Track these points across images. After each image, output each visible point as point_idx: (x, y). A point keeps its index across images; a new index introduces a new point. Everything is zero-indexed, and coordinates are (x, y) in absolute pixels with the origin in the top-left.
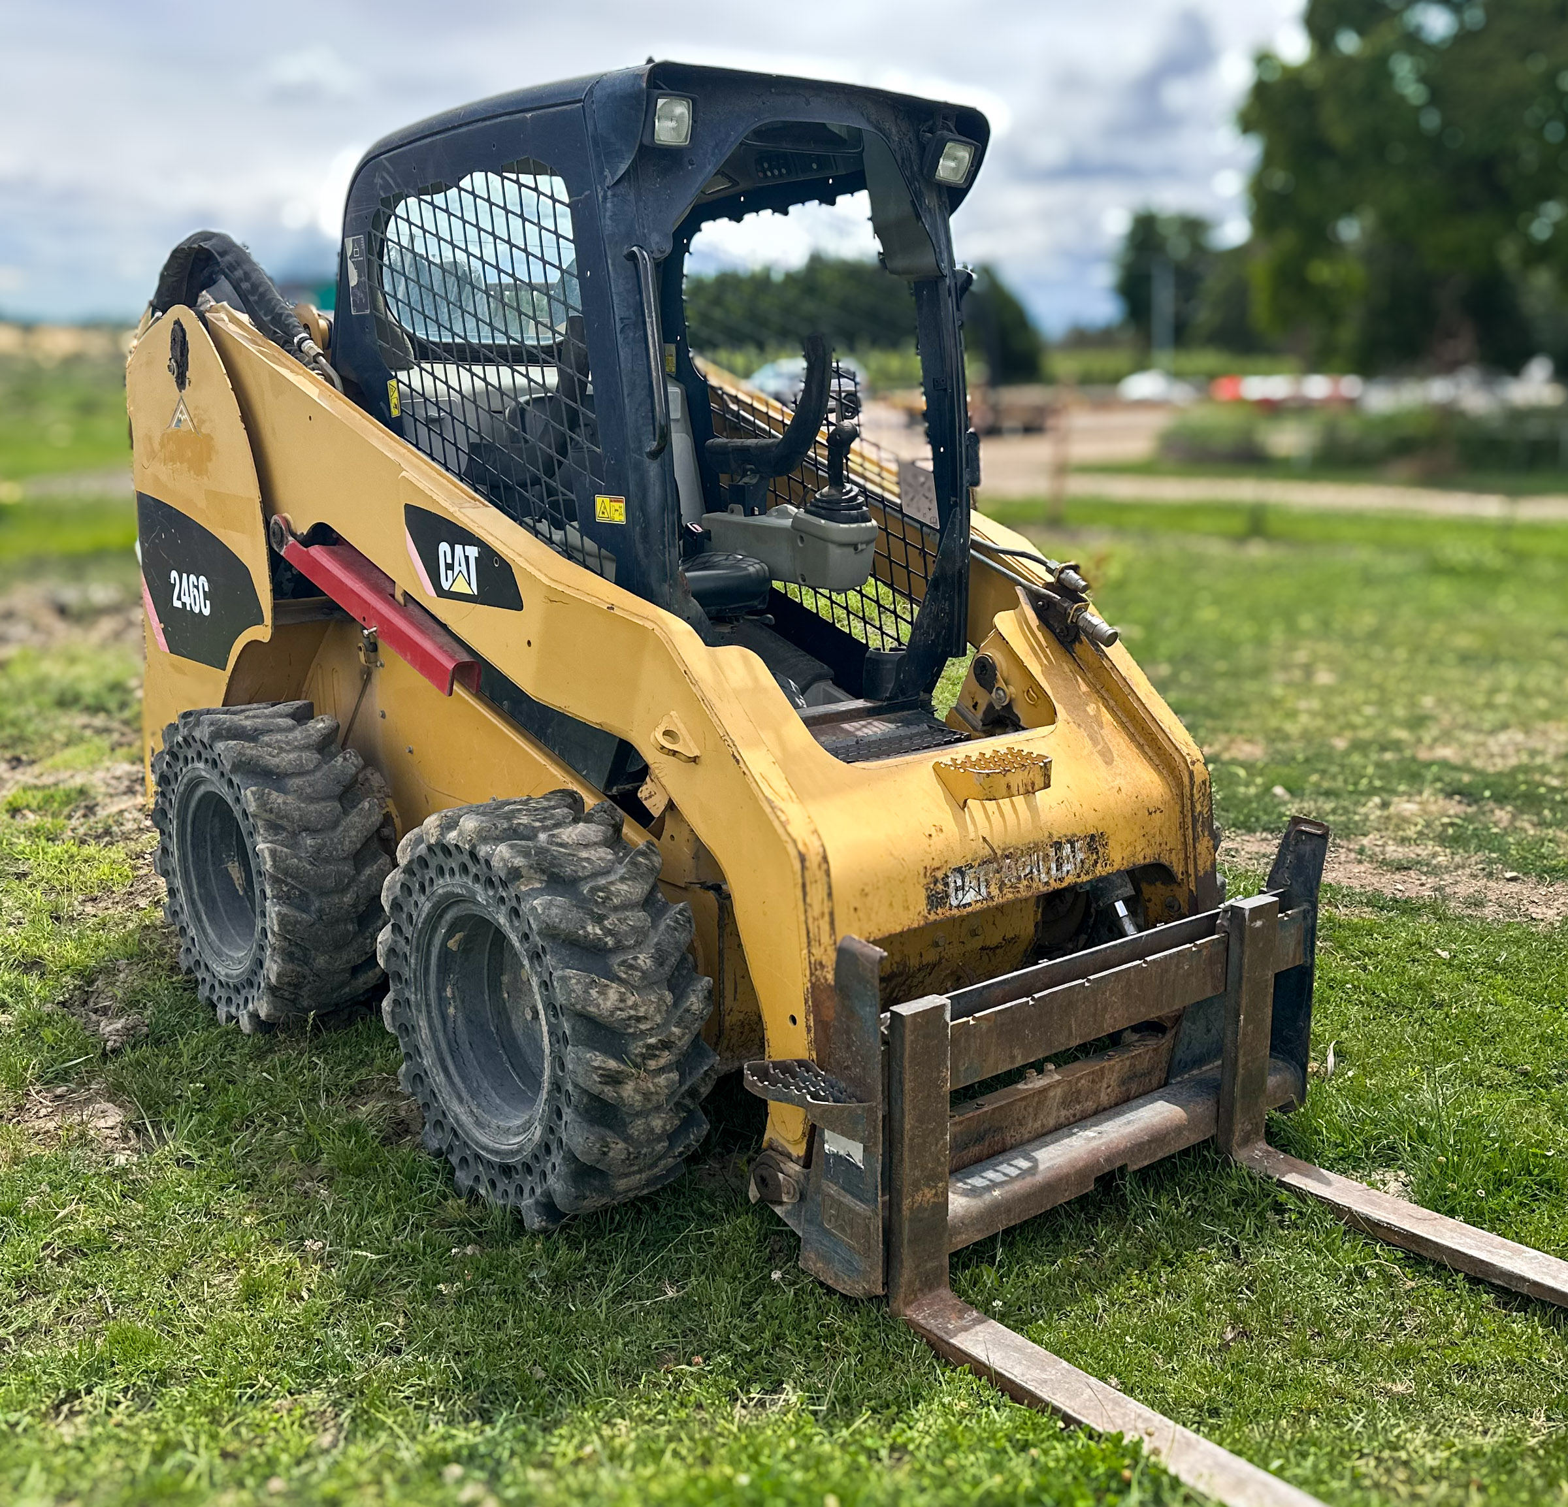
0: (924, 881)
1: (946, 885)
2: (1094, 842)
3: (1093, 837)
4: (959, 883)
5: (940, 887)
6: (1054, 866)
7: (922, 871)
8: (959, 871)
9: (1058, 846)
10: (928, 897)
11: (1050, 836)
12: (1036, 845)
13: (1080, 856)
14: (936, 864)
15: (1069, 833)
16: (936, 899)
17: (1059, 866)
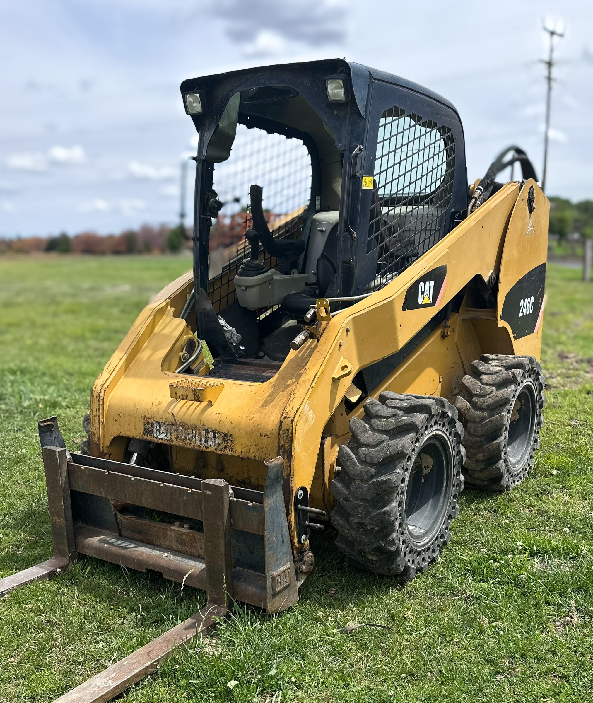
0: (144, 421)
1: (153, 426)
2: (227, 437)
3: (226, 434)
4: (158, 428)
5: (150, 426)
6: (203, 440)
7: (143, 417)
8: (159, 423)
9: (207, 431)
10: (145, 429)
11: (204, 425)
12: (196, 426)
13: (218, 441)
14: (150, 416)
15: (214, 428)
16: (148, 431)
17: (206, 441)
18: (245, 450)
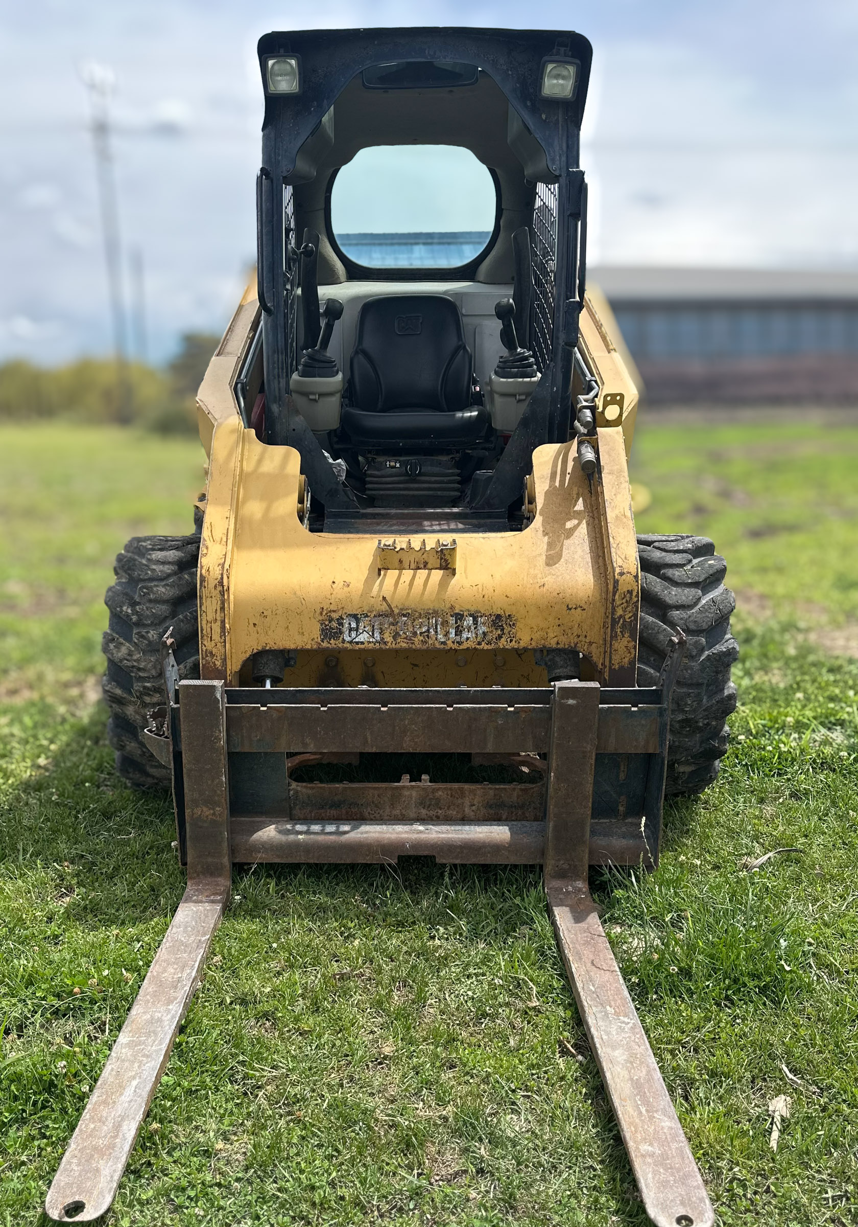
0: (321, 618)
1: (342, 624)
2: (500, 621)
3: (498, 617)
4: (354, 625)
5: (334, 624)
6: (453, 631)
7: (318, 611)
8: (355, 617)
10: (323, 630)
11: (452, 607)
14: (332, 608)
15: (473, 609)
17: (458, 632)
18: (536, 636)
